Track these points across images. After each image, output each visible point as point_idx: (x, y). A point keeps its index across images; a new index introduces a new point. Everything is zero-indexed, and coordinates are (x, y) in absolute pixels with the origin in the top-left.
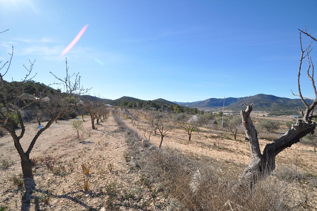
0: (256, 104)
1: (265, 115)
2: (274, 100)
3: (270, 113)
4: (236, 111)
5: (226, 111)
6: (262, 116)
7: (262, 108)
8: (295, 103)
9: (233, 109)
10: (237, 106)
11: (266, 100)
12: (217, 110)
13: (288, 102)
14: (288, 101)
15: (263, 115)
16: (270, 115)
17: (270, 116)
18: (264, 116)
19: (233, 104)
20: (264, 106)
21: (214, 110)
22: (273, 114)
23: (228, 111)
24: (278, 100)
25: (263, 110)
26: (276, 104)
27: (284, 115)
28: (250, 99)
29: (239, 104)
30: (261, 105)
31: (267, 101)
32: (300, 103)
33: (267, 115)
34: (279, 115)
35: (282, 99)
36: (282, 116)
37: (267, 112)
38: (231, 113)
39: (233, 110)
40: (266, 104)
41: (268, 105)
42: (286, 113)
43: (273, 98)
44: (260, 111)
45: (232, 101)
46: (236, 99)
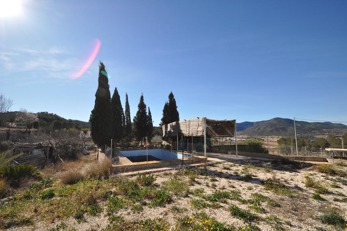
0: (272, 128)
5: (241, 137)
7: (278, 132)
8: (313, 127)
9: (248, 134)
10: (253, 130)
11: (282, 124)
13: (306, 126)
14: (307, 124)
19: (249, 129)
20: (281, 131)
23: (243, 136)
26: (293, 128)
28: (266, 123)
29: (255, 129)
30: (277, 130)
31: (284, 125)
35: (299, 123)
40: (282, 129)
41: (284, 129)
42: (301, 137)
43: (290, 122)
44: (276, 136)
45: (248, 126)
46: (253, 123)
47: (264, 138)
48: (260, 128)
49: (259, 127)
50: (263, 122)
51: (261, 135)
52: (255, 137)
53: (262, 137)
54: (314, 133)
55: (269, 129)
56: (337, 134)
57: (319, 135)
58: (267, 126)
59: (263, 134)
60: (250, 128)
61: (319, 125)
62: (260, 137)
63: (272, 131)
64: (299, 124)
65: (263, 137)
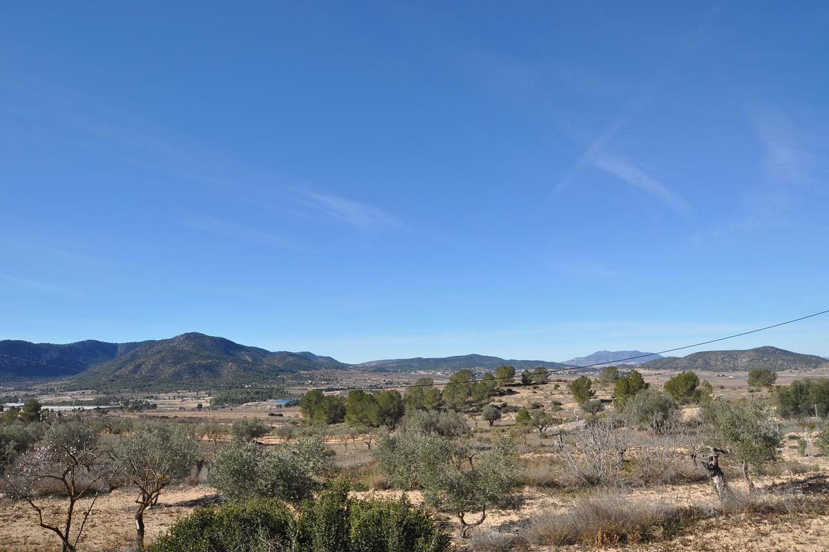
0: (178, 367)
1: (204, 405)
2: (228, 352)
3: (216, 396)
4: (111, 396)
5: (68, 398)
6: (193, 410)
7: (197, 379)
8: (280, 365)
9: (97, 388)
10: (116, 373)
11: (207, 353)
12: (30, 393)
13: (265, 360)
14: (265, 356)
15: (196, 405)
16: (218, 403)
17: (217, 406)
18: (200, 407)
19: (101, 368)
20: (204, 375)
21: (12, 394)
22: (225, 400)
23: (77, 395)
24: (239, 354)
25: (197, 387)
26: (234, 368)
27: (253, 400)
28: (160, 348)
29: (121, 368)
30: (193, 371)
31: (212, 358)
32: (289, 363)
33: (208, 405)
34: (241, 402)
35: (248, 351)
36: (249, 404)
37: (210, 395)
38: (89, 403)
39: (97, 393)
40: (208, 368)
41: (212, 370)
42: (258, 393)
43: (227, 348)
44: (190, 391)
45: (97, 356)
46: (113, 347)
47: (156, 398)
48: (139, 366)
49: (138, 362)
50: (150, 344)
51: (142, 388)
52: (127, 395)
53: (148, 398)
54: (283, 380)
55: (168, 371)
56: (328, 384)
57: (293, 385)
58: (163, 360)
59: (150, 385)
60: (105, 365)
61: (291, 359)
62: (139, 397)
63: (177, 375)
64: (247, 355)
65: (152, 397)
